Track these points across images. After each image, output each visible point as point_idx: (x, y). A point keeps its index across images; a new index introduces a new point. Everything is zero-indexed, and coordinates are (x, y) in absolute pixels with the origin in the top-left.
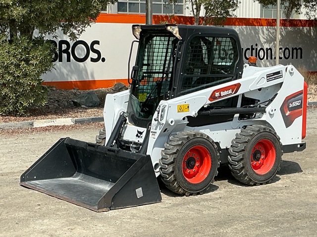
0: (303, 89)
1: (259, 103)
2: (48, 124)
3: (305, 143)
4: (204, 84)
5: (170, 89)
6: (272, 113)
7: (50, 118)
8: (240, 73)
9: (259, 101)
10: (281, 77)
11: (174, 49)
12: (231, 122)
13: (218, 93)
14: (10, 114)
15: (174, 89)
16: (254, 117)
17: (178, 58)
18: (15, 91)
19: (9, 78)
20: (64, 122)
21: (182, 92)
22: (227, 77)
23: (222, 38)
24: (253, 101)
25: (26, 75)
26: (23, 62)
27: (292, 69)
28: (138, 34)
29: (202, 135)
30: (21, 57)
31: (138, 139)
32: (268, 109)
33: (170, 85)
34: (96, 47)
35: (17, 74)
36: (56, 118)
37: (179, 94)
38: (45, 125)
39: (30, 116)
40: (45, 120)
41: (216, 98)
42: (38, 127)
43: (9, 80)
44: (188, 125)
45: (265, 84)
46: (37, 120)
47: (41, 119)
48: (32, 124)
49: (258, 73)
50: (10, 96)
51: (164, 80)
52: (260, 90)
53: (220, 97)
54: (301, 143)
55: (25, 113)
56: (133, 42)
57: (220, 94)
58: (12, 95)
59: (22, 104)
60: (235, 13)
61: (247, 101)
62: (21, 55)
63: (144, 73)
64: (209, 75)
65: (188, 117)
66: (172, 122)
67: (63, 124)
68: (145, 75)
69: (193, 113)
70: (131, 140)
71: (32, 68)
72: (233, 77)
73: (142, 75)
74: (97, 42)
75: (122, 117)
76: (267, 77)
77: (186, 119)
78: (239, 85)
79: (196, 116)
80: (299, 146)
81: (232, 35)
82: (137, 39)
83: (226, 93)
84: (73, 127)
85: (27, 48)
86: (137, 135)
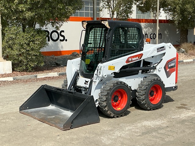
0: (176, 56)
1: (152, 64)
2: (45, 76)
3: (177, 86)
4: (122, 54)
5: (103, 57)
6: (160, 70)
7: (45, 73)
8: (142, 47)
9: (152, 63)
10: (165, 49)
11: (106, 34)
12: (137, 75)
13: (131, 59)
14: (24, 71)
15: (106, 57)
16: (150, 72)
17: (108, 39)
18: (27, 58)
19: (23, 51)
20: (53, 75)
21: (110, 58)
22: (135, 50)
23: (132, 28)
24: (149, 63)
25: (32, 49)
26: (31, 43)
27: (170, 45)
28: (85, 26)
29: (121, 82)
30: (30, 40)
31: (86, 85)
32: (158, 67)
33: (103, 55)
34: (62, 34)
35: (28, 49)
36: (49, 73)
37: (108, 59)
38: (43, 77)
39: (35, 71)
40: (43, 74)
41: (130, 62)
42: (40, 78)
43: (23, 52)
44: (114, 77)
45: (156, 53)
46: (39, 74)
47: (41, 73)
48: (36, 76)
49: (152, 47)
50: (24, 61)
51: (100, 52)
52: (153, 57)
53: (132, 61)
54: (175, 86)
55: (32, 70)
56: (82, 31)
57: (132, 59)
58: (25, 61)
59: (30, 65)
60: (131, 16)
61: (146, 63)
62: (30, 38)
63: (89, 48)
64: (125, 49)
65: (114, 73)
66: (105, 76)
67: (53, 76)
68: (89, 49)
69: (117, 70)
70: (82, 86)
71: (36, 45)
72: (138, 50)
73: (87, 49)
74: (63, 31)
75: (77, 73)
76: (157, 50)
77: (113, 74)
78: (142, 55)
79: (118, 72)
80: (174, 88)
81: (138, 26)
82: (85, 29)
83: (135, 59)
84: (58, 78)
85: (34, 35)
86: (85, 83)
